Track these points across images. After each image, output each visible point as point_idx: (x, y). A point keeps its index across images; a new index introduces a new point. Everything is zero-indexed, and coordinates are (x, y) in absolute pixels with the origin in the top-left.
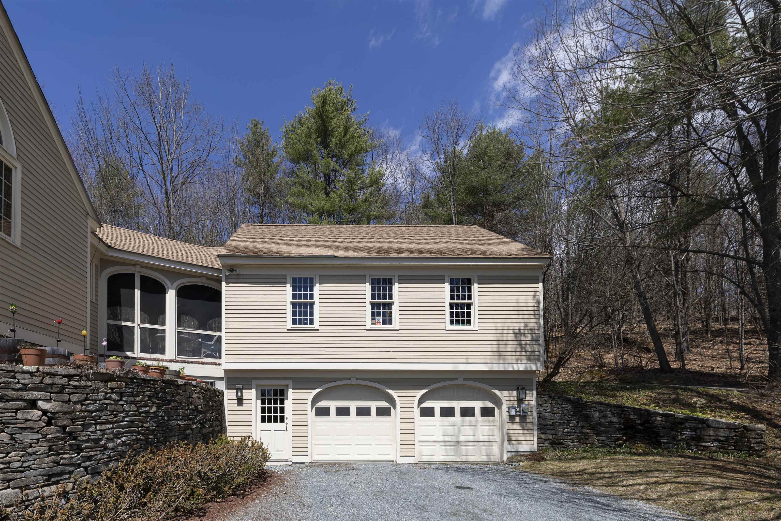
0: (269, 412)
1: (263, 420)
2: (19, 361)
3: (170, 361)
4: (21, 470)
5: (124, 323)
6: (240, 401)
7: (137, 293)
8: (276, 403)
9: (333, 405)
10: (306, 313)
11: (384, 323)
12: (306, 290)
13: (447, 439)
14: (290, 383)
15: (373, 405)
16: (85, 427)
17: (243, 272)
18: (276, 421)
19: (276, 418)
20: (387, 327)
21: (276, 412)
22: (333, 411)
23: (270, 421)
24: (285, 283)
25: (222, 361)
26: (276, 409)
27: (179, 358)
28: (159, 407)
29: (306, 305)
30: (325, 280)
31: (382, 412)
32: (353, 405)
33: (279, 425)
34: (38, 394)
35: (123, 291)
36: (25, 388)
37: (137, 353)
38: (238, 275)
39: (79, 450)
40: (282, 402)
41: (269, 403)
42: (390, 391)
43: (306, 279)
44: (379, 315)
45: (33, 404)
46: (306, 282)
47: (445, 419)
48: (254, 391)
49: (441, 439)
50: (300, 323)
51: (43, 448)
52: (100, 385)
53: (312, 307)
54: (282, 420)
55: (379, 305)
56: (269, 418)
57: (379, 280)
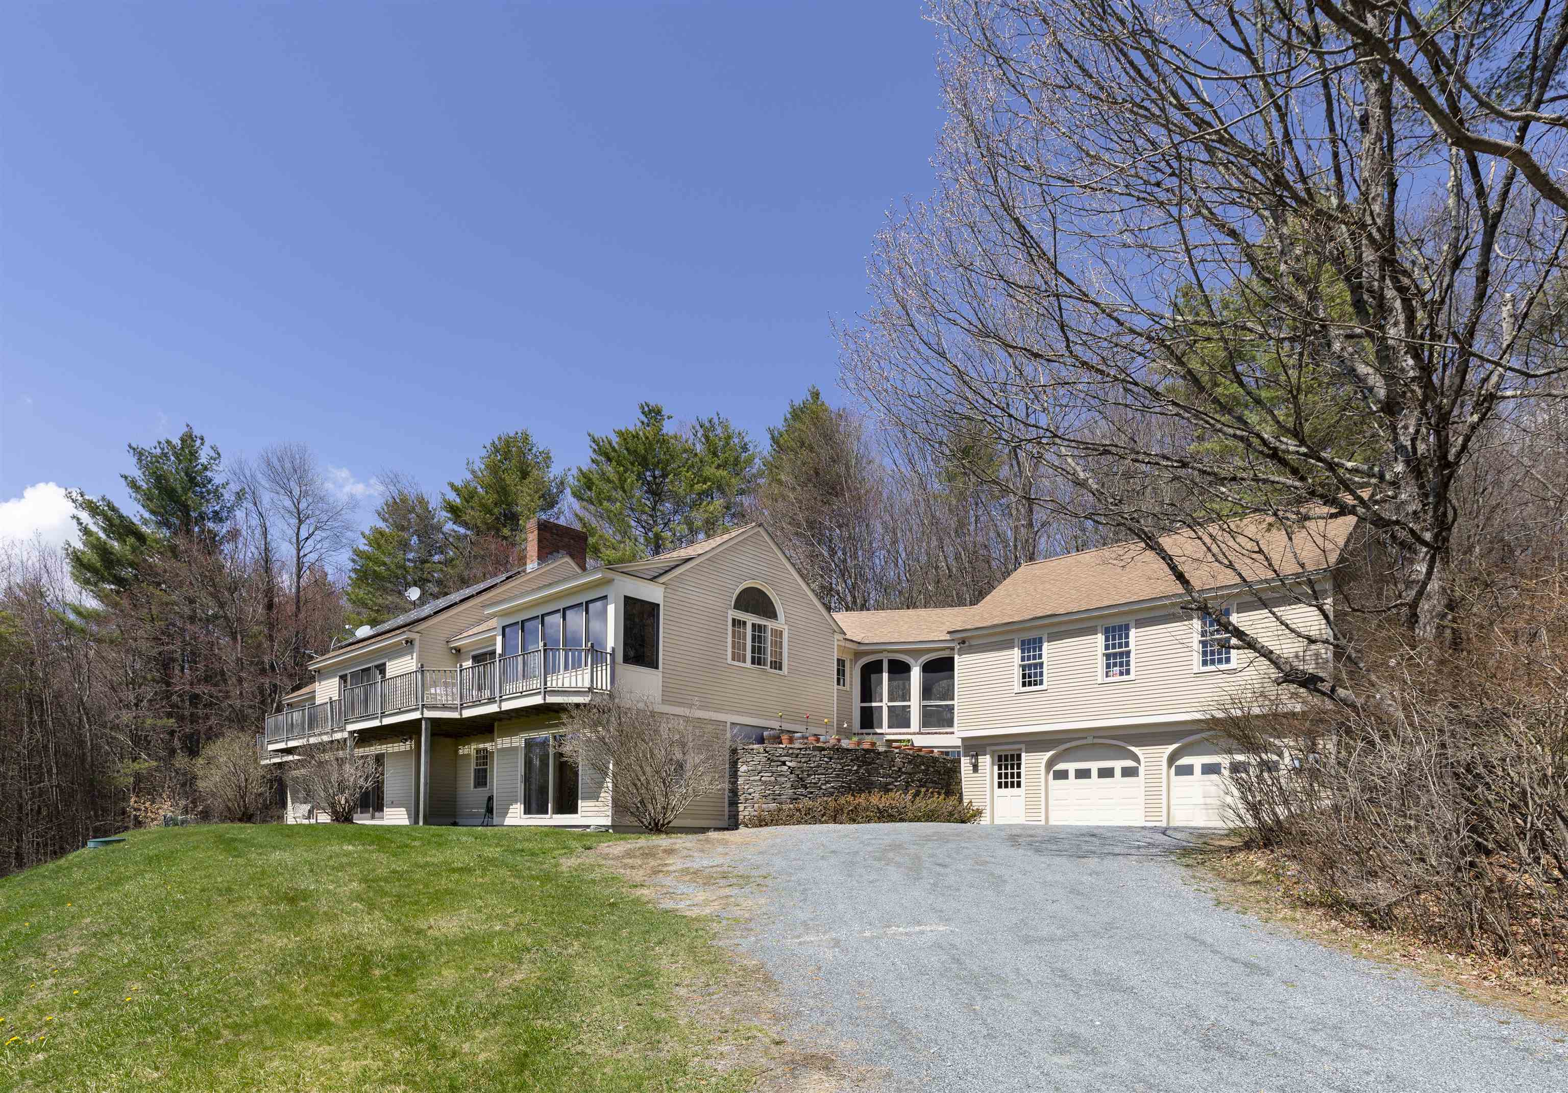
0: (1006, 777)
1: (1000, 786)
2: (781, 743)
3: (914, 734)
4: (780, 795)
5: (874, 704)
6: (975, 768)
7: (885, 676)
8: (1012, 768)
9: (1071, 767)
10: (1036, 674)
11: (1121, 674)
12: (1034, 651)
13: (1209, 801)
14: (1023, 746)
15: (1118, 765)
16: (809, 775)
17: (974, 642)
18: (1012, 786)
19: (1012, 783)
20: (1125, 678)
21: (1012, 777)
22: (1072, 774)
23: (1006, 786)
24: (1013, 647)
25: (955, 729)
26: (1012, 774)
27: (923, 730)
28: (859, 767)
29: (1035, 666)
30: (1053, 638)
31: (1128, 772)
32: (1094, 766)
33: (1015, 790)
34: (786, 758)
35: (873, 677)
36: (781, 755)
37: (885, 729)
38: (970, 646)
39: (806, 788)
40: (1019, 767)
41: (1006, 768)
42: (1132, 749)
43: (1035, 639)
44: (1115, 665)
45: (784, 763)
46: (1035, 643)
47: (1206, 777)
48: (988, 757)
49: (1202, 801)
50: (1030, 684)
51: (789, 785)
52: (817, 753)
53: (1041, 667)
54: (1019, 785)
55: (1115, 655)
56: (1006, 783)
57: (1114, 628)
